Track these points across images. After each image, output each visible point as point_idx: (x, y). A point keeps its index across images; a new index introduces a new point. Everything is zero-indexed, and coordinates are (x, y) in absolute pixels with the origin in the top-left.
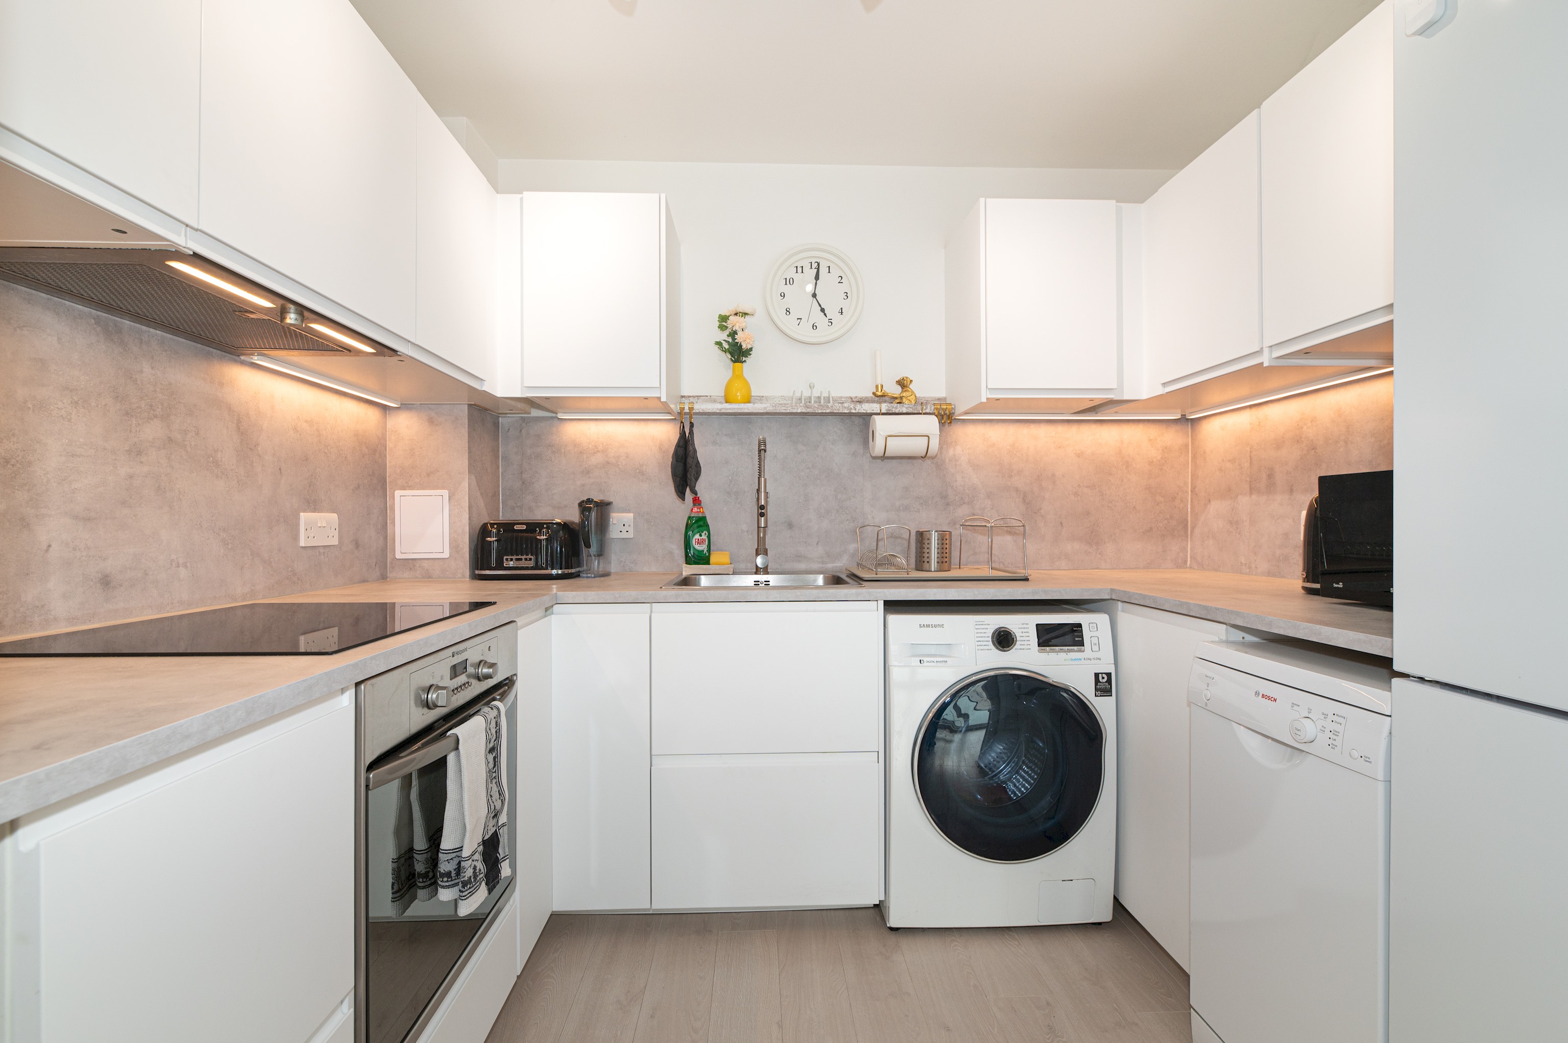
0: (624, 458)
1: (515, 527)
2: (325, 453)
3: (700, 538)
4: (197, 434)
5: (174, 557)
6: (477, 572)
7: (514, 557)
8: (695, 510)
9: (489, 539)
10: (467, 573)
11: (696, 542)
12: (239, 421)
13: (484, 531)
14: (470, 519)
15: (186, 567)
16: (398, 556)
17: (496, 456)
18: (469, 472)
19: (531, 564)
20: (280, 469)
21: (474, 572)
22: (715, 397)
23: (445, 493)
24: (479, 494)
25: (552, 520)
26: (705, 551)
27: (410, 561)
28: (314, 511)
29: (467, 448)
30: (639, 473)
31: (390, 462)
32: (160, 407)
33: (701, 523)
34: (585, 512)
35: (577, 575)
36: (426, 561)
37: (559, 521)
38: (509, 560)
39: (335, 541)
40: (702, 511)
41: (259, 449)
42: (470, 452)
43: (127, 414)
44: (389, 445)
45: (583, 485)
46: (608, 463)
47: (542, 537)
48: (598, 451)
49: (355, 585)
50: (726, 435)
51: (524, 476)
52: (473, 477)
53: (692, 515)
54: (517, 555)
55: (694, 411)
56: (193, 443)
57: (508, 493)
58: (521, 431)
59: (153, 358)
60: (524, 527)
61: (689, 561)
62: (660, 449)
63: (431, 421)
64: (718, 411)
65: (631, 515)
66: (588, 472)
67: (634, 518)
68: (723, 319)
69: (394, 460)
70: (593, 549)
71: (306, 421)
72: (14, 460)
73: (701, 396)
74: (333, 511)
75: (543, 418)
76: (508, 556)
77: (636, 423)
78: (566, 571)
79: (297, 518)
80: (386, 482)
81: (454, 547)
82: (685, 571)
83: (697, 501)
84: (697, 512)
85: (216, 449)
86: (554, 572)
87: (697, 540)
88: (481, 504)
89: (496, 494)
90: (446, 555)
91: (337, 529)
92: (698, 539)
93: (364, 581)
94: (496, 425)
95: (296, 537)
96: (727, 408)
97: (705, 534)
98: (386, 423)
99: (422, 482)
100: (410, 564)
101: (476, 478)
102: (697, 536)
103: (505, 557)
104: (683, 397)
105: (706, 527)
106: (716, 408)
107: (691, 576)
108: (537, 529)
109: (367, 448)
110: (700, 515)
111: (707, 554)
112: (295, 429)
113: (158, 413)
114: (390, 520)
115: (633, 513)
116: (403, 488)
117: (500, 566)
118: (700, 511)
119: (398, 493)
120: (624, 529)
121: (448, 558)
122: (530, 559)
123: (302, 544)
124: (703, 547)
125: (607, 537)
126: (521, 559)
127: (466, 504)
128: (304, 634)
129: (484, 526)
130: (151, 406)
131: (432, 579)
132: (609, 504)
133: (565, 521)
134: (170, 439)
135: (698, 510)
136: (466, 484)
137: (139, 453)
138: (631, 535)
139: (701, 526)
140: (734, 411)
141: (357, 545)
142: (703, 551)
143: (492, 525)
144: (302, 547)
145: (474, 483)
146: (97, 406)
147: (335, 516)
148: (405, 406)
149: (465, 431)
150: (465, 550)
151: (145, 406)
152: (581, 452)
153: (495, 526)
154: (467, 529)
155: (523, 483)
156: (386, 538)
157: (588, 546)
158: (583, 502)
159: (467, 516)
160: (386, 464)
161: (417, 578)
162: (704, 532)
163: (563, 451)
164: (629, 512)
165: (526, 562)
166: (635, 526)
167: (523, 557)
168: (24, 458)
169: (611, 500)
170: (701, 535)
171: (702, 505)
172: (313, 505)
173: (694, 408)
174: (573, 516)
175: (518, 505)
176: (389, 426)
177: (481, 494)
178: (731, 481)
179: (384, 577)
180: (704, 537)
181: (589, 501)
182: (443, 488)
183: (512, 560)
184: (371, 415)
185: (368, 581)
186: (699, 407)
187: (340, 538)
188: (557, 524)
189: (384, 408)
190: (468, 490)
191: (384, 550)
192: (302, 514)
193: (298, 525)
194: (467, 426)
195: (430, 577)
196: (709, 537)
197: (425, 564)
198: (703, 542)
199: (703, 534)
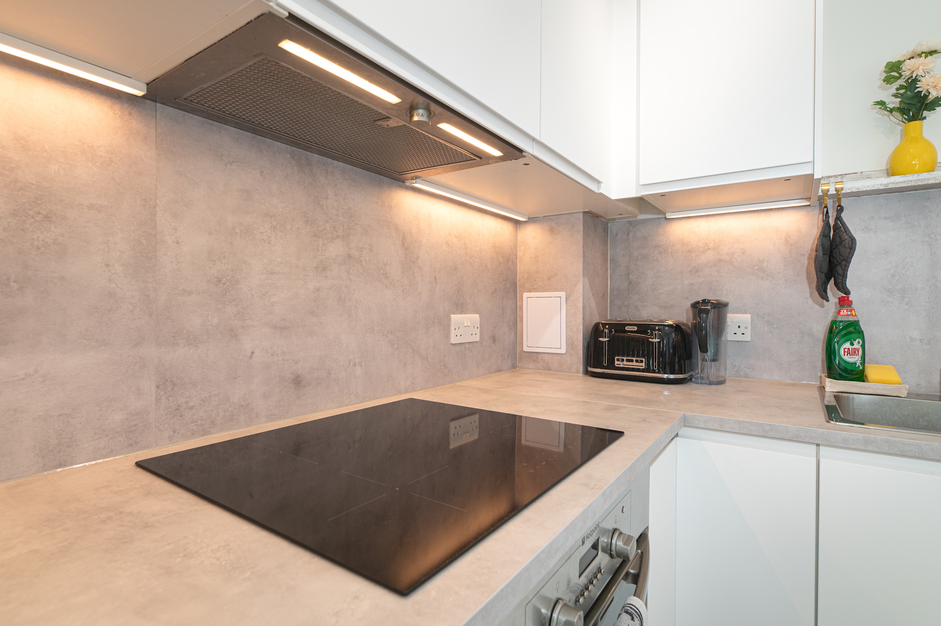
0: (740, 254)
1: (626, 328)
2: (471, 263)
3: (851, 347)
4: (371, 251)
5: (351, 357)
6: (590, 369)
7: (625, 358)
8: (844, 312)
9: (601, 339)
10: (581, 368)
11: (845, 352)
12: (404, 239)
13: (597, 331)
14: (583, 319)
15: (361, 366)
16: (525, 349)
17: (606, 260)
18: (584, 275)
19: (643, 365)
20: (435, 278)
21: (587, 368)
22: (868, 173)
23: (563, 294)
24: (591, 295)
25: (663, 322)
26: (858, 364)
27: (534, 354)
28: (462, 312)
29: (582, 253)
30: (758, 269)
31: (520, 268)
32: (342, 228)
33: (851, 329)
34: (701, 315)
36: (547, 355)
37: (670, 322)
38: (620, 360)
39: (477, 338)
40: (854, 314)
41: (419, 261)
42: (584, 256)
43: (315, 235)
44: (520, 254)
45: (692, 285)
46: (720, 260)
47: (654, 340)
48: (709, 249)
49: (492, 375)
50: (885, 218)
51: (631, 277)
52: (587, 280)
53: (839, 318)
54: (628, 356)
55: (843, 192)
56: (368, 259)
57: (616, 293)
58: (628, 234)
59: (336, 185)
60: (635, 328)
61: (834, 374)
62: (787, 241)
63: (552, 230)
64: (882, 188)
65: (748, 317)
66: (697, 271)
67: (752, 320)
68: (894, 67)
69: (523, 266)
70: (710, 354)
71: (455, 236)
72: (225, 279)
73: (846, 174)
74: (476, 313)
75: (650, 220)
76: (619, 356)
77: (754, 215)
78: (679, 376)
79: (449, 319)
80: (516, 285)
81: (570, 344)
82: (830, 387)
83: (844, 302)
84: (848, 315)
85: (385, 263)
86: (666, 376)
87: (846, 350)
88: (593, 304)
89: (604, 295)
90: (563, 351)
91: (479, 328)
92: (849, 349)
93: (499, 371)
94: (606, 230)
95: (447, 336)
96: (897, 181)
97: (859, 343)
98: (516, 236)
99: (544, 286)
100: (534, 356)
101: (589, 280)
102: (847, 345)
103: (616, 358)
105: (860, 333)
106: (879, 183)
107: (840, 394)
108: (649, 331)
109: (502, 257)
110: (851, 319)
111: (861, 368)
112: (447, 244)
113: (340, 234)
114: (519, 318)
115: (750, 314)
116: (530, 291)
117: (611, 365)
118: (852, 315)
119: (526, 295)
120: (739, 331)
121: (564, 354)
122: (642, 362)
123: (453, 340)
124: (856, 359)
125: (723, 338)
126: (632, 361)
127: (581, 305)
128: (453, 420)
129: (597, 326)
130: (334, 227)
131: (551, 372)
132: (726, 305)
133: (677, 323)
134: (349, 256)
135: (849, 313)
136: (580, 286)
137: (325, 269)
138: (747, 337)
139: (850, 333)
140: (909, 185)
141: (494, 339)
142: (856, 363)
143: (604, 325)
144: (452, 344)
145: (588, 285)
146: (292, 229)
147: (477, 316)
148: (532, 220)
149: (580, 237)
150: (579, 347)
151: (330, 228)
152: (690, 251)
153: (607, 327)
154: (581, 327)
155: (630, 283)
156: (516, 333)
157: (704, 350)
158: (698, 303)
159: (581, 316)
160: (517, 270)
161: (539, 369)
162: (857, 340)
163: (670, 251)
164: (745, 312)
165: (637, 364)
166: (753, 328)
167: (634, 359)
168: (232, 277)
169: (724, 299)
170: (852, 344)
171: (853, 306)
172: (461, 308)
173: (844, 188)
175: (625, 304)
176: (519, 238)
177: (593, 295)
178: (893, 276)
179: (514, 367)
180: (856, 346)
181: (704, 302)
182: (561, 290)
183: (623, 360)
184: (506, 228)
185: (502, 371)
186: (849, 186)
187: (481, 335)
188: (669, 326)
189: (517, 223)
190: (582, 291)
191: (515, 343)
192: (452, 316)
193: (449, 325)
194: (582, 232)
195: (550, 369)
196: (863, 346)
197: (546, 357)
198: (854, 352)
199: (855, 343)
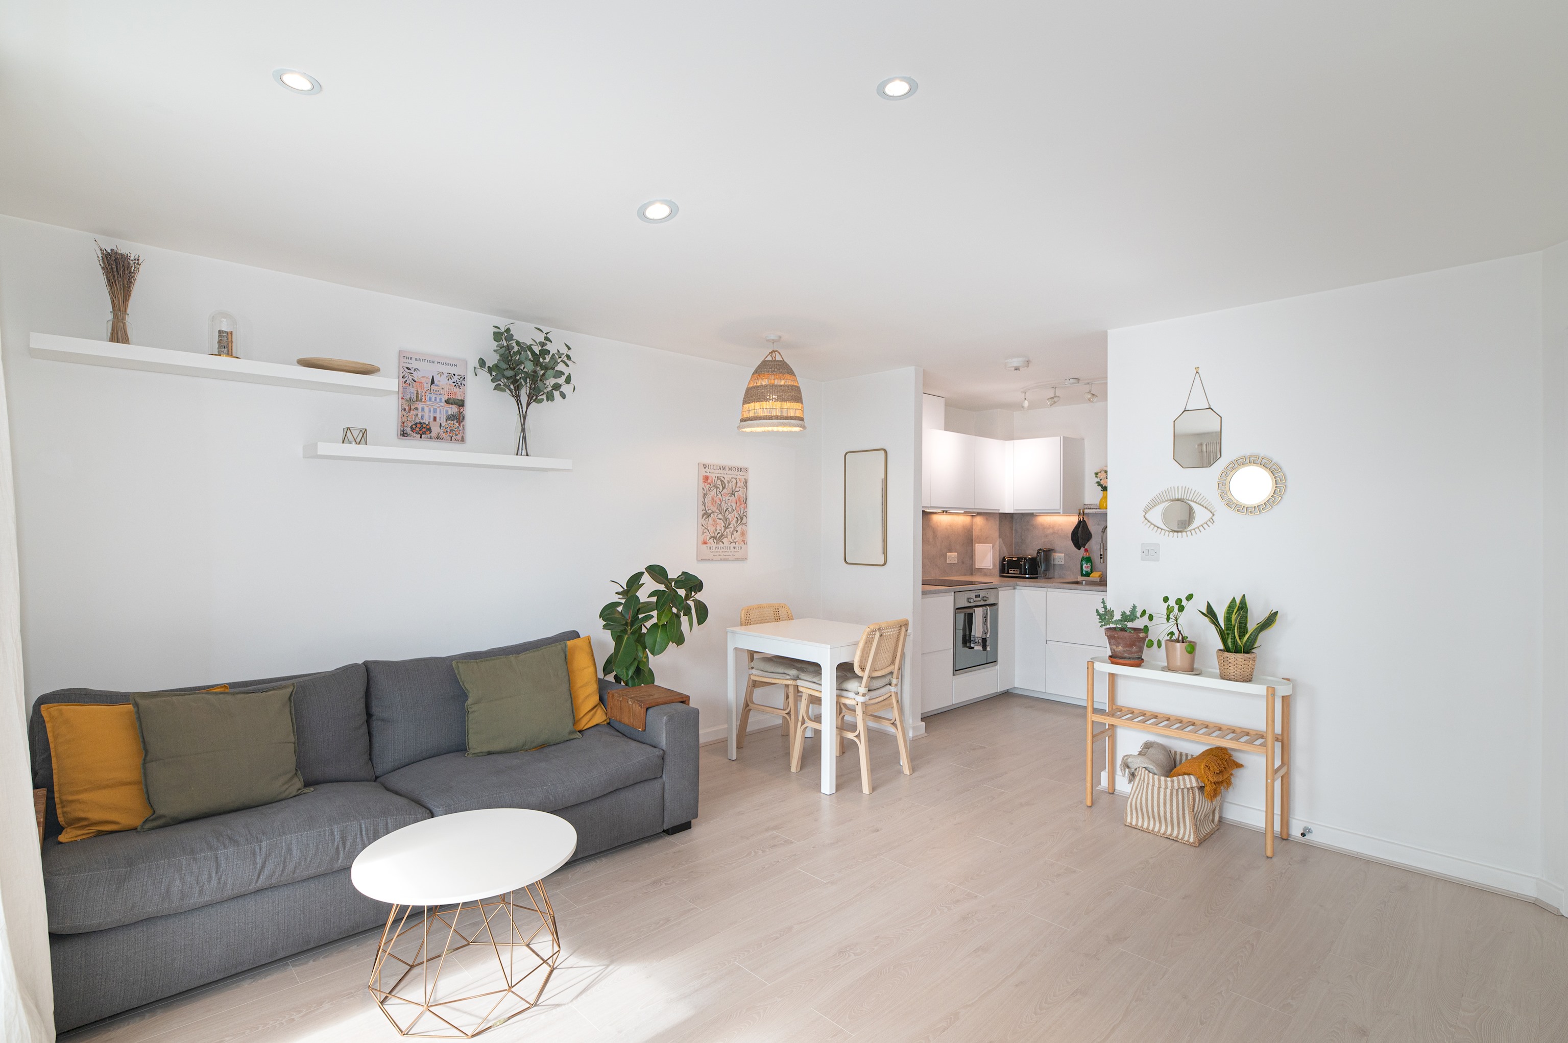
0: (1061, 530)
1: (1013, 559)
2: (954, 534)
6: (1001, 574)
8: (1085, 554)
9: (1005, 563)
10: (998, 575)
12: (933, 530)
13: (1004, 559)
14: (999, 555)
16: (977, 567)
17: (1012, 530)
18: (999, 537)
19: (1019, 573)
20: (943, 541)
23: (991, 545)
24: (1003, 547)
25: (1027, 556)
27: (980, 567)
28: (951, 552)
30: (1058, 537)
31: (974, 535)
33: (1088, 559)
34: (1039, 554)
35: (1037, 578)
36: (986, 568)
37: (1030, 557)
38: (1011, 571)
39: (957, 562)
41: (938, 536)
42: (1000, 530)
44: (974, 528)
45: (1043, 542)
46: (1054, 532)
47: (1023, 563)
48: (1051, 528)
51: (1022, 537)
52: (1001, 539)
53: (1084, 556)
54: (1014, 569)
55: (1086, 510)
57: (1014, 545)
58: (1022, 519)
60: (1016, 559)
61: (1082, 575)
62: (1073, 527)
63: (987, 519)
66: (1046, 536)
67: (1064, 556)
68: (1096, 474)
69: (976, 533)
70: (1046, 568)
71: (949, 525)
76: (1011, 569)
77: (1065, 516)
78: (1032, 576)
79: (946, 555)
80: (973, 542)
81: (994, 565)
83: (1086, 550)
85: (928, 538)
86: (1027, 576)
88: (1005, 549)
89: (1008, 547)
90: (991, 568)
91: (959, 558)
93: (965, 575)
94: (1012, 518)
95: (946, 560)
96: (1097, 510)
97: (1090, 564)
99: (984, 541)
100: (980, 570)
102: (1085, 565)
103: (1009, 570)
104: (1084, 505)
105: (1090, 560)
108: (1022, 559)
109: (967, 530)
110: (1087, 556)
111: (1090, 573)
112: (946, 529)
114: (973, 554)
115: (1064, 554)
116: (978, 543)
117: (1008, 573)
118: (1087, 554)
119: (977, 545)
120: (1058, 560)
123: (948, 562)
124: (1089, 570)
125: (1053, 563)
126: (1015, 571)
127: (998, 549)
131: (987, 576)
132: (1050, 550)
133: (1032, 557)
136: (998, 542)
138: (1061, 563)
139: (1087, 561)
140: (1099, 512)
141: (963, 563)
143: (1011, 557)
144: (948, 564)
145: (1002, 542)
147: (956, 553)
148: (979, 514)
149: (998, 522)
150: (997, 566)
152: (1043, 530)
153: (1007, 558)
154: (998, 558)
155: (1020, 541)
156: (972, 561)
157: (1042, 566)
161: (982, 573)
163: (1037, 528)
164: (1062, 553)
165: (1017, 572)
166: (1061, 560)
169: (1053, 548)
171: (1089, 551)
172: (950, 551)
174: (1035, 555)
175: (1018, 549)
176: (974, 521)
177: (1005, 545)
179: (971, 573)
181: (1040, 549)
182: (991, 543)
184: (968, 518)
185: (967, 574)
187: (958, 560)
188: (1029, 558)
189: (972, 516)
190: (998, 544)
191: (972, 565)
193: (947, 557)
195: (987, 574)
196: (1092, 566)
197: (985, 570)
198: (1088, 567)
199: (1088, 564)
